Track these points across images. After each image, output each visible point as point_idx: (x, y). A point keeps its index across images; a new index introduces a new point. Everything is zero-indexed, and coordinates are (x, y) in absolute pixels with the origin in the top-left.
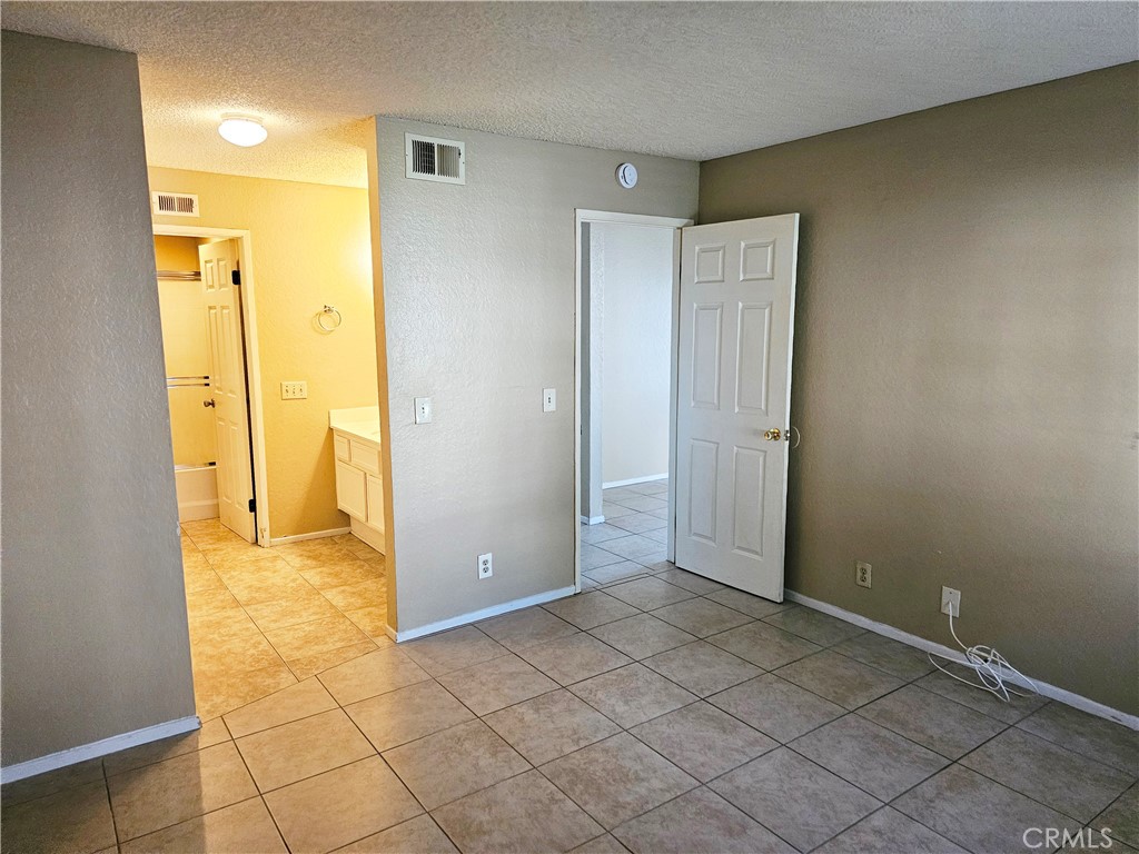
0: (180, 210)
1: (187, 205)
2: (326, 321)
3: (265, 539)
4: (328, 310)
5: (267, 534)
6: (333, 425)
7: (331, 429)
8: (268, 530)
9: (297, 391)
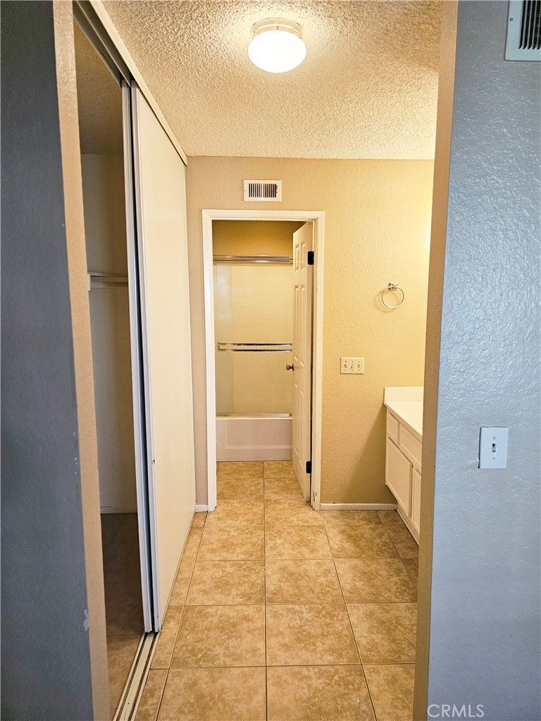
0: (266, 196)
1: (271, 191)
2: (389, 299)
3: (316, 502)
4: (392, 288)
5: (318, 498)
6: (387, 403)
7: (384, 407)
8: (319, 494)
9: (355, 366)
